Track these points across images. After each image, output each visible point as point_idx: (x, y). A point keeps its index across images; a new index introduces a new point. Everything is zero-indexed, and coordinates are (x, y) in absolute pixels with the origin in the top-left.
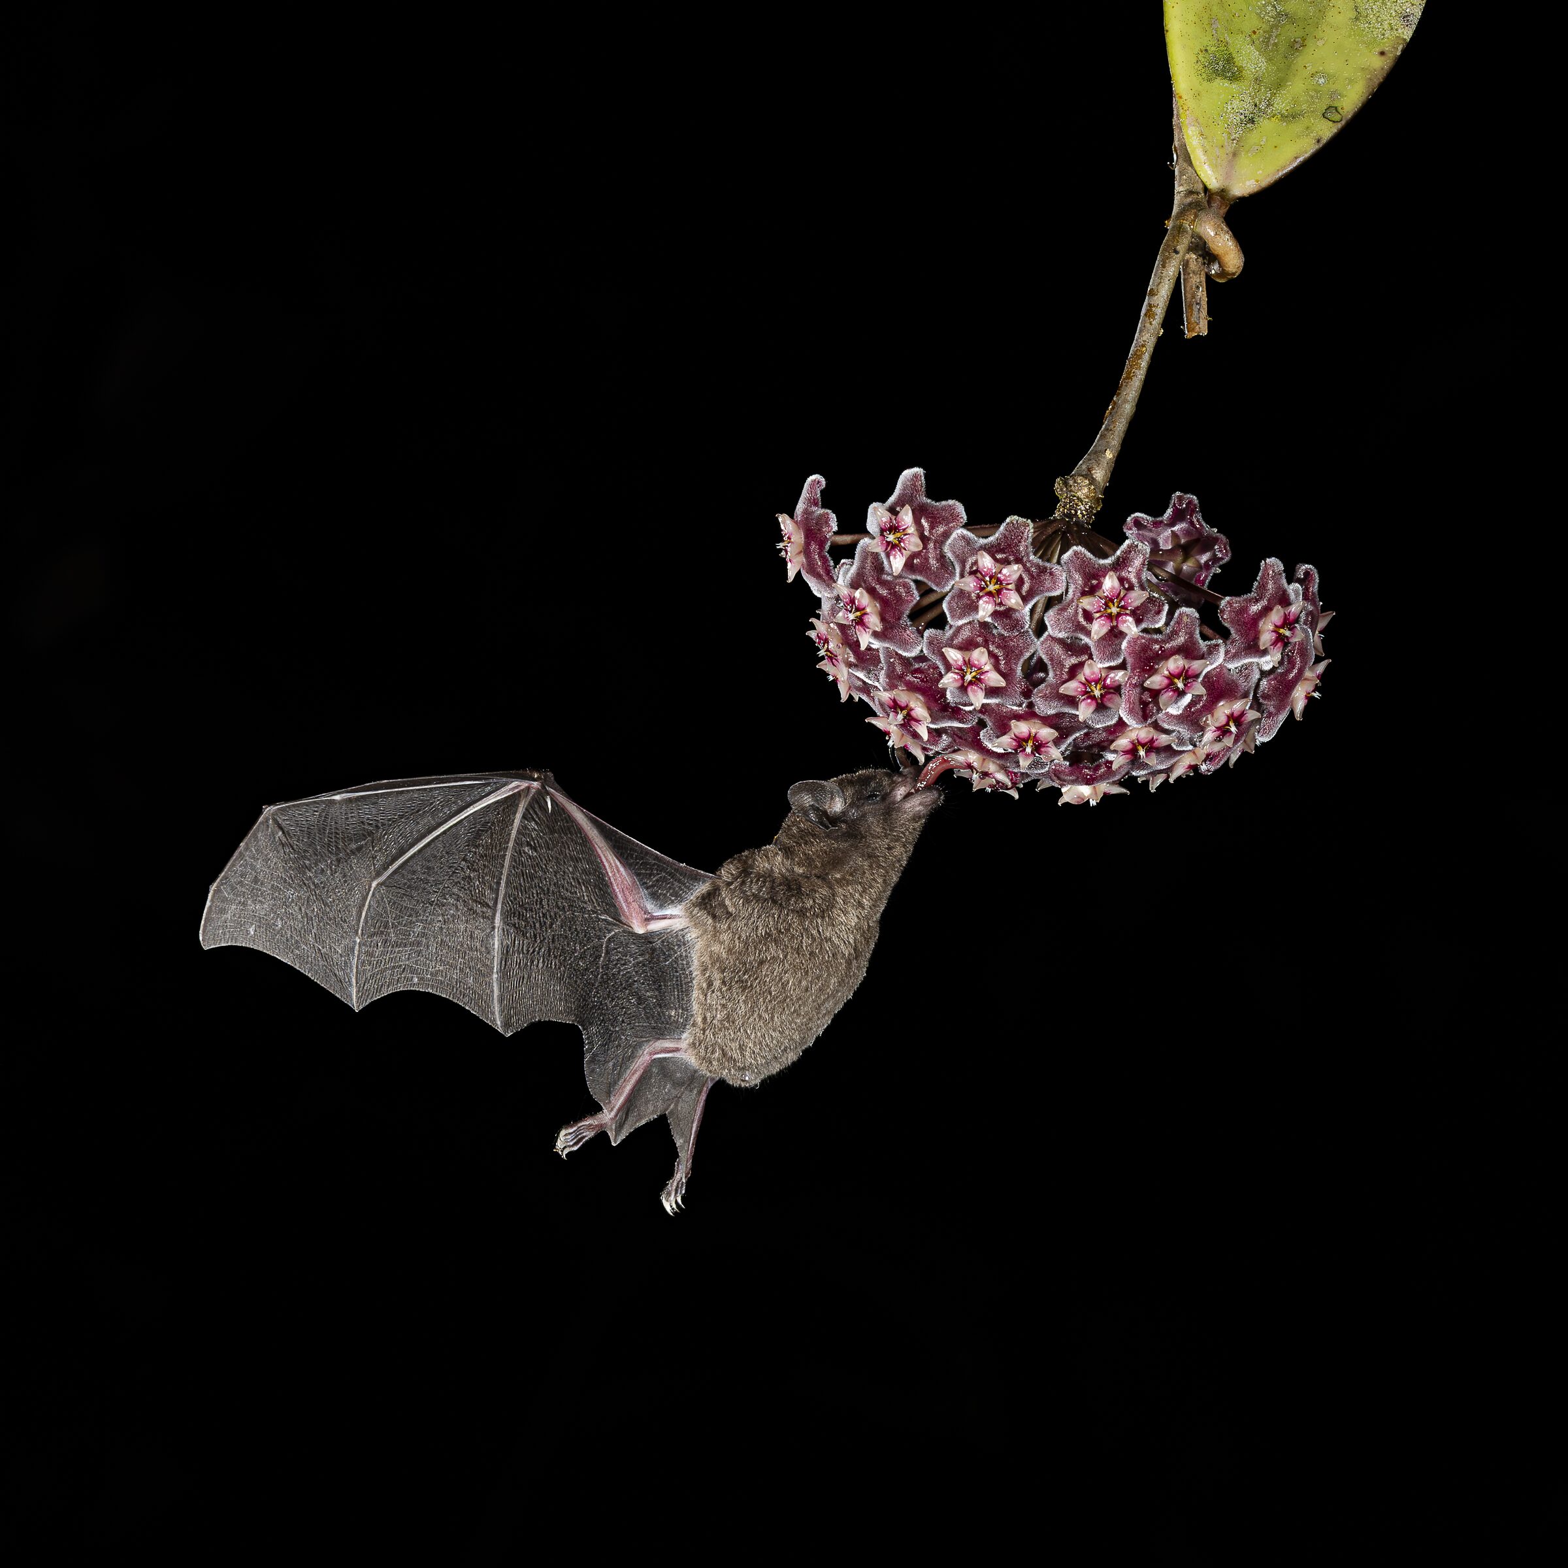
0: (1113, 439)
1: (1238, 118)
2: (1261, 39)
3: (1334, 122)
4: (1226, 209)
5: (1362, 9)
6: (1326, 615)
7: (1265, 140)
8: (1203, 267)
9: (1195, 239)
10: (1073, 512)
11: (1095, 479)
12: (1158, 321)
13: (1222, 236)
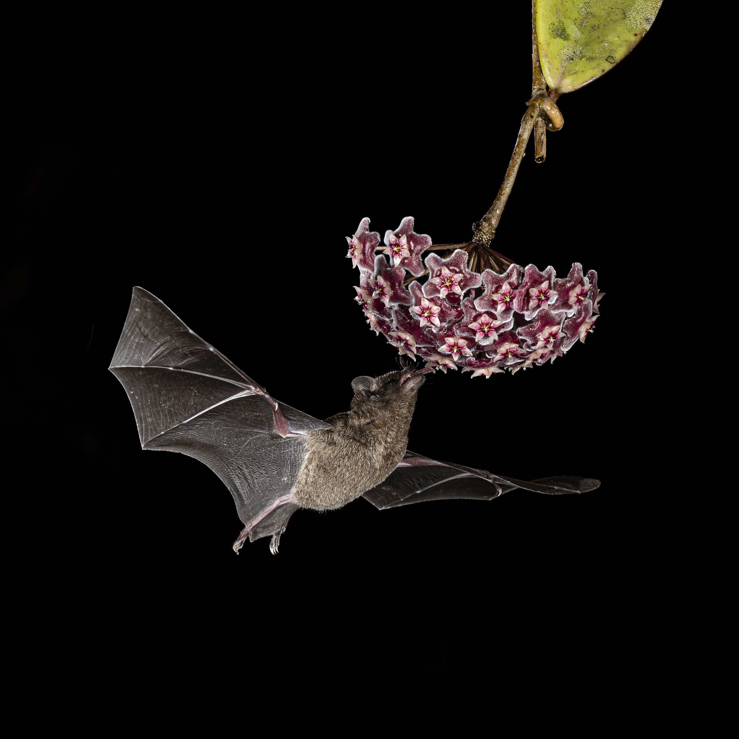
0: (500, 205)
1: (566, 57)
2: (579, 23)
3: (611, 63)
4: (557, 99)
5: (627, 14)
6: (601, 294)
7: (578, 68)
8: (545, 125)
9: (541, 111)
10: (480, 239)
11: (491, 223)
12: (523, 149)
13: (554, 109)
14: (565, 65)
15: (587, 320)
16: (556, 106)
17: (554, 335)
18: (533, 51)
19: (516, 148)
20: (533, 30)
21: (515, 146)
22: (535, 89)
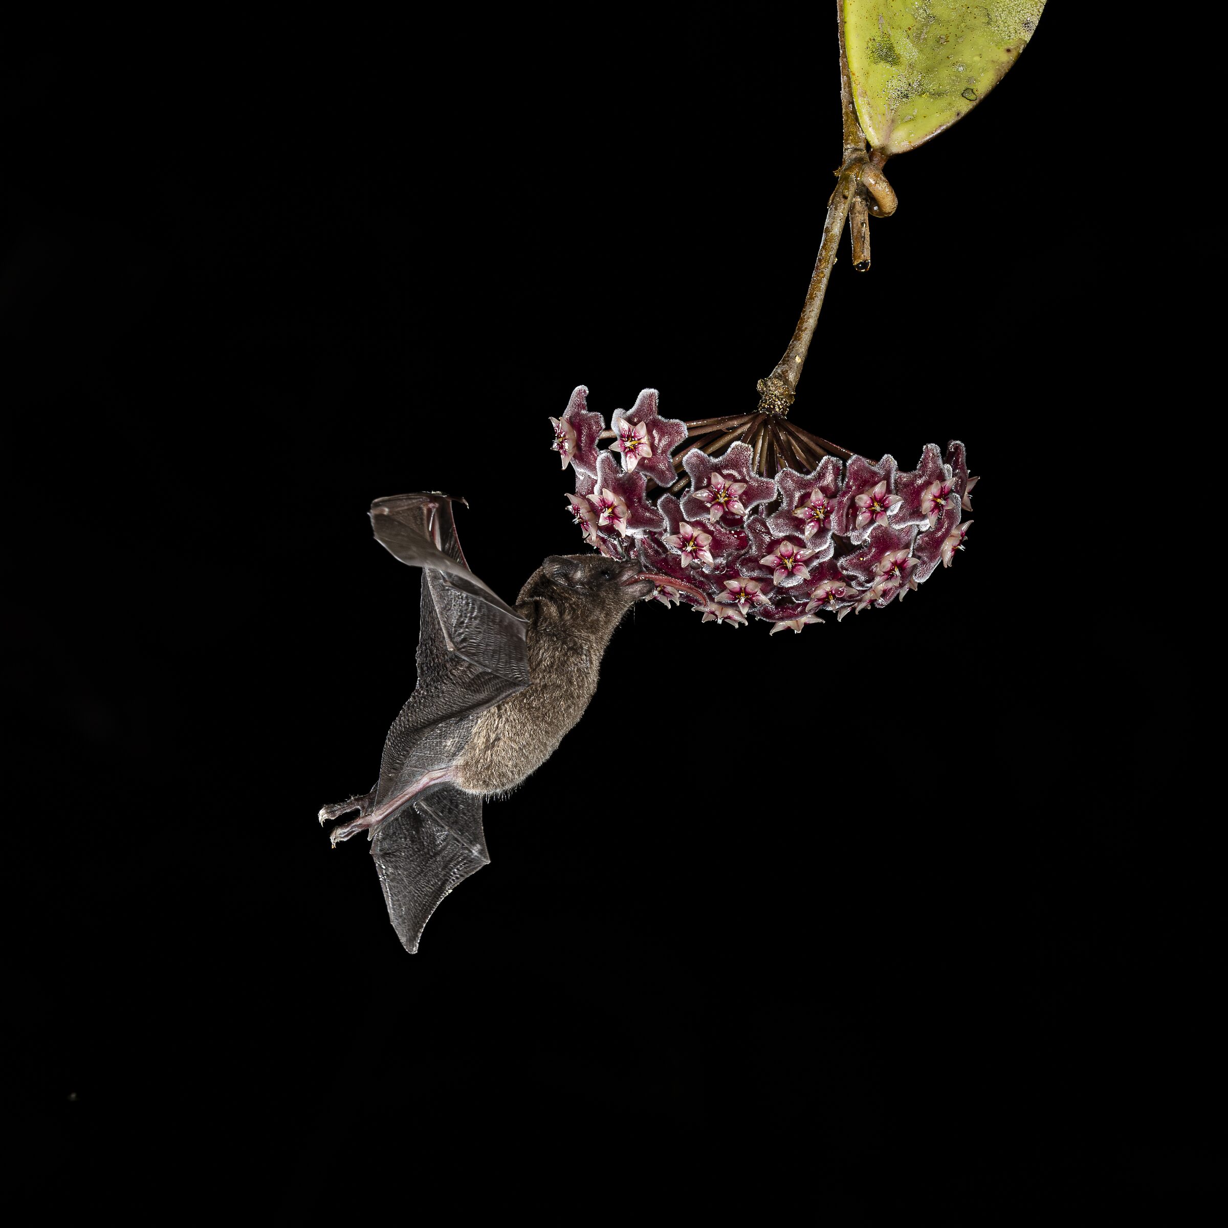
0: (801, 347)
1: (896, 94)
2: (914, 35)
3: (970, 100)
4: (884, 163)
5: (993, 16)
6: (972, 480)
7: (916, 111)
8: (866, 208)
9: (860, 186)
10: (772, 406)
11: (788, 380)
12: (833, 252)
13: (881, 183)
14: (895, 107)
15: (954, 531)
16: (883, 178)
17: (901, 565)
18: (842, 86)
19: (821, 250)
20: (841, 52)
21: (820, 248)
22: (847, 149)
